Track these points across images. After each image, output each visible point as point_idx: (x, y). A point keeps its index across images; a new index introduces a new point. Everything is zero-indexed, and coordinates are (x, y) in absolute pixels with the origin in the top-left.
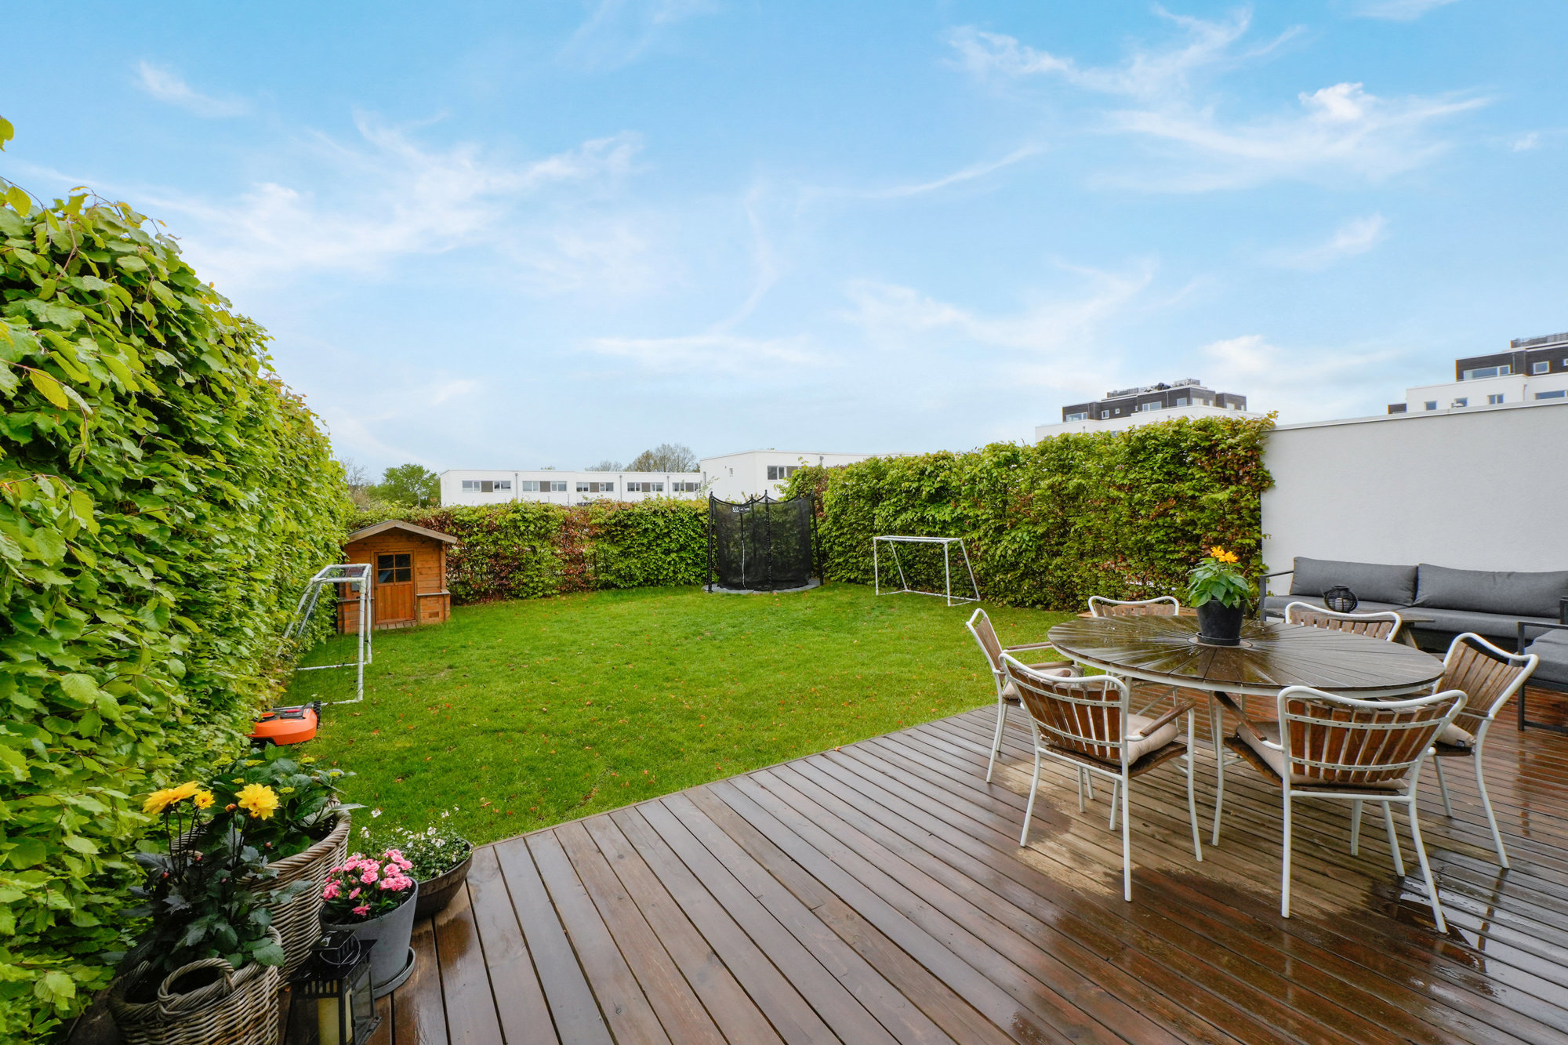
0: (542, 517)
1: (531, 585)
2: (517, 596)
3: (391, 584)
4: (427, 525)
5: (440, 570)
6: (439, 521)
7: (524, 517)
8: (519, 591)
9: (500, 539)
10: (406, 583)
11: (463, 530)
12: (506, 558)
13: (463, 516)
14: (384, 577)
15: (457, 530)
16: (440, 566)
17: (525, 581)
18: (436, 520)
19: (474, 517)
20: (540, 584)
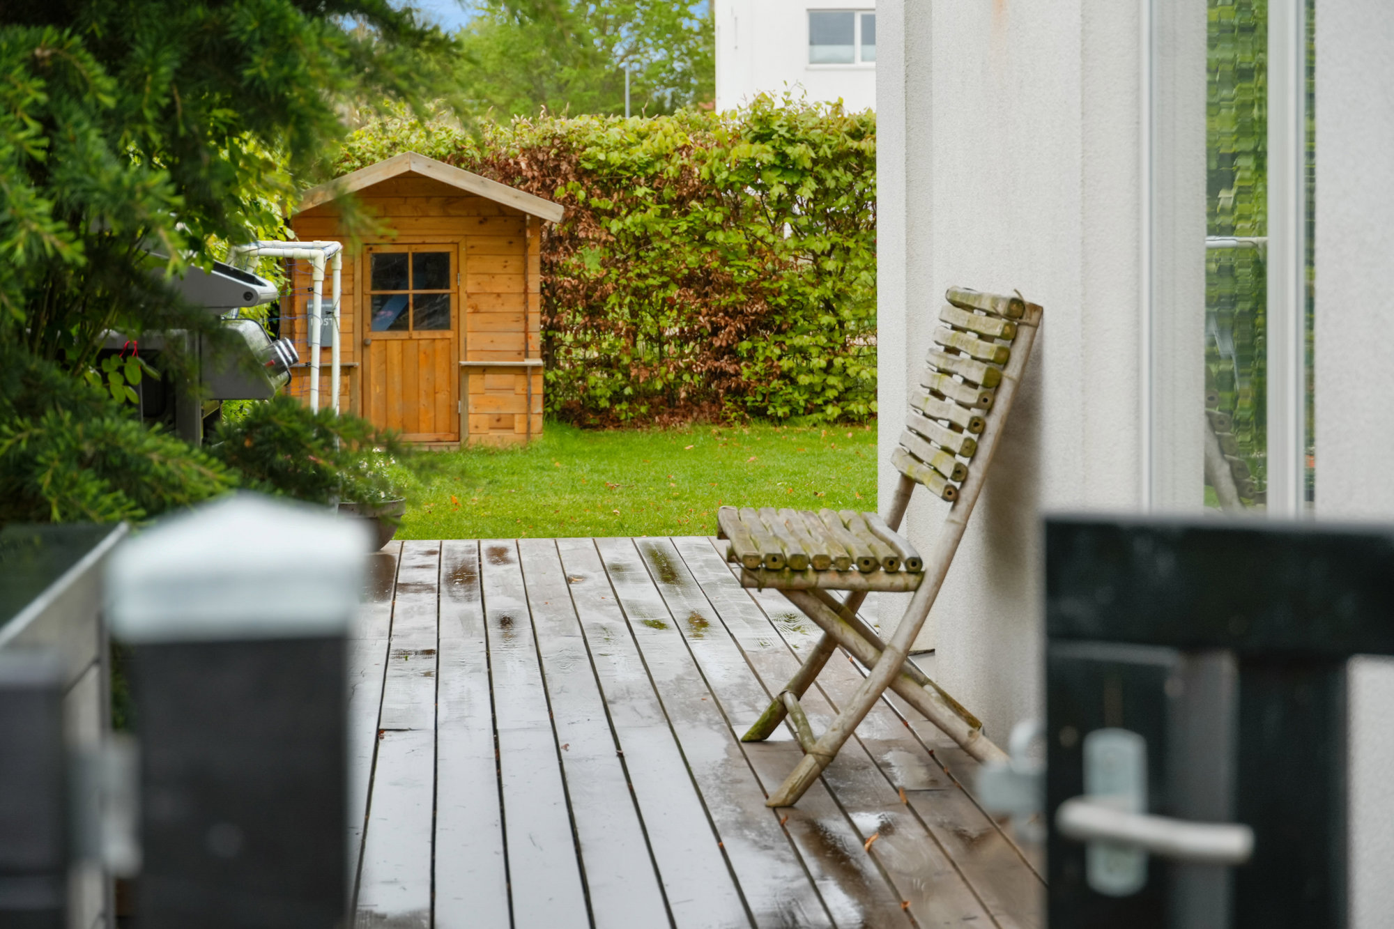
0: (840, 158)
1: (804, 380)
2: (760, 413)
3: (403, 335)
4: (508, 174)
5: (526, 302)
6: (541, 164)
7: (783, 156)
8: (769, 396)
9: (714, 227)
10: (437, 334)
11: (608, 194)
12: (731, 286)
13: (608, 149)
14: (388, 314)
15: (590, 194)
16: (526, 292)
17: (786, 364)
18: (533, 159)
19: (640, 153)
20: (832, 380)
